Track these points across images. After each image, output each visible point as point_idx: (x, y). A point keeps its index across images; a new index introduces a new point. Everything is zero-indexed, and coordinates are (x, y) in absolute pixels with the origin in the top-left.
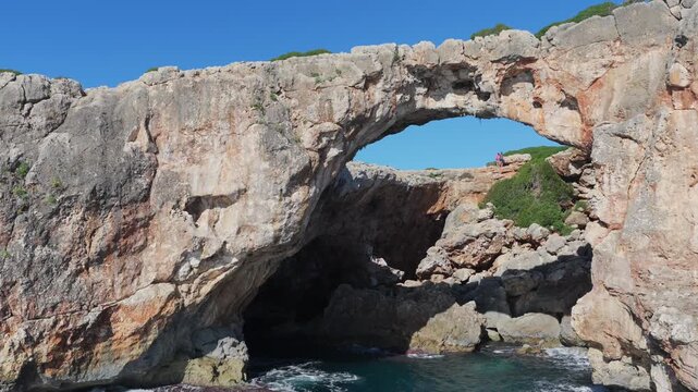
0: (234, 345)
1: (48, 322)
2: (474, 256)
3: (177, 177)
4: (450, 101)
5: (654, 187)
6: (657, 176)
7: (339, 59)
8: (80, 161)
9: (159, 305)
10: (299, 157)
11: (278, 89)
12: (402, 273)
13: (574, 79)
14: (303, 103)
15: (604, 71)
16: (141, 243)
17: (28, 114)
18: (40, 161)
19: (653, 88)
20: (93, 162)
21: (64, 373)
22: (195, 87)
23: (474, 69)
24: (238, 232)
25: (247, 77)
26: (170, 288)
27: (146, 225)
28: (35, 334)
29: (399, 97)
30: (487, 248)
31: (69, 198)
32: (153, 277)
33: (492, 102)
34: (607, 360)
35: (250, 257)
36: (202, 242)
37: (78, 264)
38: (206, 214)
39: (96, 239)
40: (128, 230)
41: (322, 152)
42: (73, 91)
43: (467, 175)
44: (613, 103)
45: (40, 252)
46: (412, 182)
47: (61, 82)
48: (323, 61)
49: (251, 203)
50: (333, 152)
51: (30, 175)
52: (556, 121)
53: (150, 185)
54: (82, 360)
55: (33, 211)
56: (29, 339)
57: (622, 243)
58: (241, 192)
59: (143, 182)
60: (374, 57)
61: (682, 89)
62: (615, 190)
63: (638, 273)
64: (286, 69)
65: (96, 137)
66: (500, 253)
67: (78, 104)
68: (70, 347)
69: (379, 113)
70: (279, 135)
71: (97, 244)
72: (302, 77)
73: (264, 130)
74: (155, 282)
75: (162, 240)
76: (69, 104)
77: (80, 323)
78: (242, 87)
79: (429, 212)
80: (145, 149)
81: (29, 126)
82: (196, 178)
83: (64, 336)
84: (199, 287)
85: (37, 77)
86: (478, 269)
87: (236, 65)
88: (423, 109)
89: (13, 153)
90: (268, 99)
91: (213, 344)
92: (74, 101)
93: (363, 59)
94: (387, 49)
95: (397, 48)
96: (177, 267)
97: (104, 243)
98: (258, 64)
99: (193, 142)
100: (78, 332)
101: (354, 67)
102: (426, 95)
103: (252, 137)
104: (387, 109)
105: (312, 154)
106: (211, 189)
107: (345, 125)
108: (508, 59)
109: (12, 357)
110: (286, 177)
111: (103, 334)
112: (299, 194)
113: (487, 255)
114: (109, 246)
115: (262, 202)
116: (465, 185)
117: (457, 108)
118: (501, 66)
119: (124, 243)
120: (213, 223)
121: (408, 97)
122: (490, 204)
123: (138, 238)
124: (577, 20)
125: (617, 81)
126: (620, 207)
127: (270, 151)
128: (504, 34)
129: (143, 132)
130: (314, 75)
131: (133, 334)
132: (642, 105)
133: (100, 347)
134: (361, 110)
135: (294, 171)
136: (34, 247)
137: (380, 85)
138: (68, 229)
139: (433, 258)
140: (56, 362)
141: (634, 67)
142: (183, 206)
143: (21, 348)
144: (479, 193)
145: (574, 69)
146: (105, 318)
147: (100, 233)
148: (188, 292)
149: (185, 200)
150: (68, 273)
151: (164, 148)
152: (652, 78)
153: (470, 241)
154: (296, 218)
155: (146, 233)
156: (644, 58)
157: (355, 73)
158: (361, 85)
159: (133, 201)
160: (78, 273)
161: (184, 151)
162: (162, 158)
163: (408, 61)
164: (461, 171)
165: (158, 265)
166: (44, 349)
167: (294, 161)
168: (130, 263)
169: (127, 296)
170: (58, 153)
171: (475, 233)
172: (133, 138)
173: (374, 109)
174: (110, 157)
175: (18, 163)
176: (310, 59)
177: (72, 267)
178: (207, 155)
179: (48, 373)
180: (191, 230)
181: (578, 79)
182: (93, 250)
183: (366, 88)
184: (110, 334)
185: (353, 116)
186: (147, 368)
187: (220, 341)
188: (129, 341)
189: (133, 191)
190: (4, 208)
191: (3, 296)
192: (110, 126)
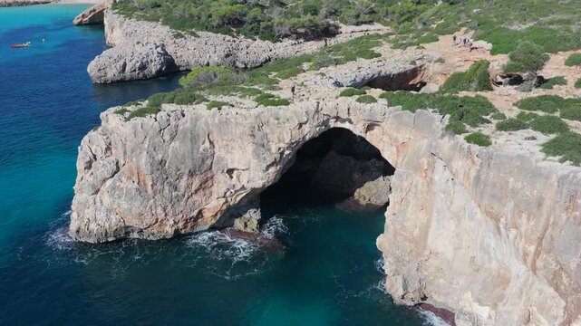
0: (255, 212)
1: (180, 216)
3: (222, 159)
5: (408, 205)
8: (184, 157)
9: (220, 207)
10: (270, 157)
11: (261, 125)
14: (272, 132)
15: (407, 140)
17: (163, 136)
18: (169, 158)
20: (188, 157)
21: (188, 230)
24: (248, 182)
26: (224, 200)
27: (212, 178)
28: (177, 221)
29: (318, 129)
31: (182, 173)
32: (217, 196)
35: (254, 190)
36: (234, 185)
37: (188, 195)
38: (236, 172)
40: (205, 182)
41: (282, 154)
42: (179, 116)
43: (441, 61)
45: (174, 194)
46: (395, 72)
48: (282, 112)
49: (252, 173)
50: (287, 152)
51: (167, 164)
53: (212, 163)
54: (194, 225)
55: (170, 179)
56: (175, 222)
58: (247, 169)
59: (209, 162)
60: (304, 113)
62: (396, 200)
64: (265, 114)
65: (189, 144)
67: (181, 124)
68: (189, 222)
69: (307, 137)
70: (261, 148)
71: (194, 187)
72: (272, 120)
73: (255, 146)
74: (218, 198)
75: (219, 183)
76: (178, 125)
77: (191, 216)
79: (411, 83)
80: (209, 147)
81: (164, 141)
83: (187, 220)
84: (236, 198)
88: (334, 127)
89: (160, 157)
90: (256, 131)
91: (246, 212)
92: (180, 122)
93: (300, 113)
95: (318, 105)
96: (225, 193)
97: (196, 188)
99: (228, 145)
100: (191, 219)
101: (295, 117)
102: (336, 121)
103: (250, 148)
104: (312, 134)
105: (276, 155)
106: (236, 166)
107: (291, 144)
109: (171, 228)
110: (265, 166)
111: (200, 217)
112: (272, 170)
114: (198, 188)
115: (256, 173)
116: (437, 68)
118: (365, 122)
119: (204, 186)
120: (238, 177)
121: (324, 126)
123: (210, 183)
125: (410, 149)
126: (397, 207)
127: (257, 155)
128: (369, 106)
129: (207, 141)
130: (278, 119)
131: (211, 217)
133: (200, 220)
134: (297, 138)
135: (269, 163)
136: (172, 192)
137: (307, 125)
138: (183, 183)
140: (185, 228)
141: (418, 145)
142: (225, 172)
143: (173, 226)
144: (445, 75)
145: (395, 134)
146: (200, 212)
147: (194, 184)
148: (231, 201)
149: (226, 169)
150: (185, 199)
151: (216, 146)
154: (272, 178)
155: (212, 181)
157: (295, 121)
158: (297, 127)
159: (206, 171)
160: (188, 198)
161: (224, 148)
162: (216, 150)
163: (323, 112)
164: (436, 57)
165: (218, 192)
166: (181, 225)
167: (268, 159)
168: (207, 192)
169: (207, 204)
170: (175, 154)
172: (203, 143)
173: (304, 136)
174: (195, 154)
175: (162, 160)
176: (276, 109)
177: (186, 196)
178: (234, 151)
179: (183, 231)
180: (229, 181)
181: (396, 139)
182: (193, 190)
183: (300, 128)
184: (203, 217)
185: (294, 141)
187: (249, 211)
188: (210, 219)
189: (205, 167)
190: (160, 180)
191: (165, 210)
192: (194, 139)
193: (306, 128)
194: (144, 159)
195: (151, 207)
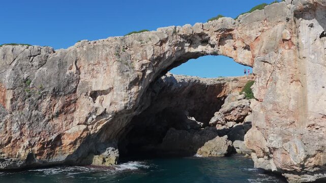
0: (113, 150)
1: (37, 139)
2: (235, 116)
3: (87, 83)
4: (200, 49)
5: (275, 83)
6: (277, 78)
7: (150, 34)
8: (50, 78)
9: (80, 133)
10: (133, 74)
11: (126, 47)
12: (202, 124)
13: (248, 37)
14: (136, 52)
15: (260, 33)
16: (73, 109)
17: (32, 61)
18: (35, 78)
19: (278, 40)
20: (54, 78)
21: (44, 158)
22: (94, 48)
23: (207, 35)
24: (111, 105)
25: (114, 43)
26: (84, 127)
27: (75, 102)
28: (32, 143)
29: (176, 48)
30: (241, 112)
31: (45, 92)
32: (77, 122)
33: (216, 48)
34: (258, 157)
35: (116, 115)
36: (96, 109)
37: (49, 117)
38: (99, 97)
39: (55, 108)
40: (68, 104)
41: (144, 72)
42: (50, 51)
43: (236, 80)
44: (262, 47)
45: (34, 113)
46: (209, 83)
47: (45, 48)
48: (145, 35)
49: (115, 93)
50: (148, 72)
51: (32, 83)
52: (242, 56)
53: (77, 87)
54: (51, 153)
55: (32, 97)
56: (30, 144)
57: (262, 107)
58: (111, 89)
59: (74, 85)
60: (165, 32)
61: (288, 40)
62: (261, 85)
63: (268, 120)
64: (130, 39)
65: (57, 69)
66: (247, 115)
67: (51, 56)
68: (46, 148)
69: (167, 55)
70: (125, 66)
71: (56, 110)
72: (136, 42)
73: (119, 64)
74: (78, 124)
75: (81, 108)
76: (48, 56)
77: (49, 139)
78: (111, 47)
79: (218, 96)
80: (75, 72)
81: (32, 65)
82: (94, 83)
83: (43, 144)
84: (96, 127)
85: (36, 47)
86: (237, 122)
87: (110, 38)
88: (189, 52)
89: (25, 76)
90: (121, 51)
91: (104, 150)
92: (50, 55)
93: (161, 33)
94: (171, 28)
95: (175, 28)
96: (87, 119)
97: (58, 109)
98: (118, 37)
99: (93, 69)
100: (49, 143)
101: (156, 37)
102: (190, 46)
103: (115, 67)
104: (171, 53)
105: (139, 73)
106: (100, 88)
107: (152, 61)
108: (221, 30)
109: (24, 151)
110: (128, 82)
111: (59, 144)
112: (134, 89)
113: (242, 116)
114: (60, 110)
115: (119, 93)
116: (234, 84)
117: (202, 51)
118: (218, 33)
119: (67, 109)
120: (101, 102)
121: (180, 48)
122: (244, 92)
123: (72, 107)
124: (250, 12)
125: (265, 38)
126: (263, 92)
127: (122, 72)
128: (220, 19)
129: (74, 66)
130: (140, 41)
131: (70, 144)
132: (273, 48)
133: (58, 149)
134: (159, 54)
135: (131, 80)
136: (32, 111)
137: (167, 43)
138: (45, 104)
139: (217, 117)
140: (41, 154)
141: (272, 31)
142: (89, 94)
143: (27, 148)
144: (241, 87)
145: (248, 33)
146: (59, 138)
147: (57, 105)
148: (92, 128)
149: (89, 92)
150: (45, 120)
151: (82, 72)
152: (278, 36)
153: (233, 109)
154: (133, 99)
155: (75, 105)
156: (276, 28)
157: (156, 39)
158: (159, 44)
159: (70, 93)
160: (49, 120)
161: (90, 73)
162: (81, 76)
163: (180, 33)
164: (233, 78)
165: (79, 118)
166: (36, 148)
167: (131, 76)
168: (69, 117)
169: (68, 130)
170: (42, 76)
171: (235, 106)
172: (71, 68)
173: (164, 54)
174: (61, 76)
175: (27, 79)
176: (139, 34)
177: (47, 118)
178: (98, 75)
179: (38, 158)
180: (92, 104)
181: (250, 37)
182: (54, 112)
183: (161, 45)
184: (61, 144)
185: (155, 57)
186: (76, 158)
187: (107, 149)
188: (69, 147)
189: (69, 89)
190: (21, 96)
191: (21, 128)
192: (62, 64)
193: (166, 47)
194: (8, 73)
195: (6, 123)
